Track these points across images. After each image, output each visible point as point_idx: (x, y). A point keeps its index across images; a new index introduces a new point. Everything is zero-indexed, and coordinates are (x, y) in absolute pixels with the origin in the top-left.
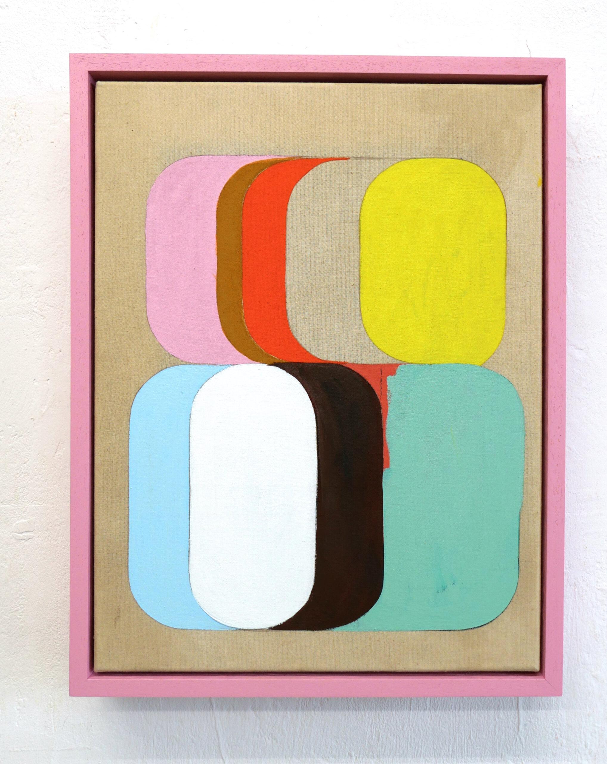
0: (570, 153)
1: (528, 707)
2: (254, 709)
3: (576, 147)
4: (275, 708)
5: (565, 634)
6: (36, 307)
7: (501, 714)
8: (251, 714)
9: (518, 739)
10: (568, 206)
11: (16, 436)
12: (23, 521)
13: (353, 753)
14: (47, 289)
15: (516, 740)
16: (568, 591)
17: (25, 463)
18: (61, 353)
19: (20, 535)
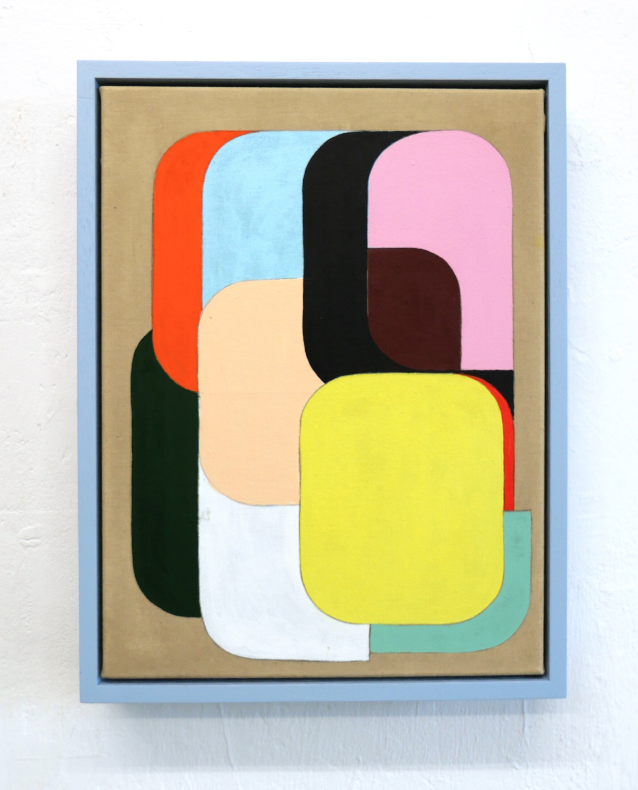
0: (572, 156)
1: (533, 711)
2: (262, 715)
3: (578, 151)
4: (283, 714)
5: (568, 636)
6: (42, 311)
7: (506, 717)
8: (260, 721)
9: (523, 742)
10: (570, 209)
11: (23, 442)
12: (30, 527)
13: (361, 758)
14: (53, 294)
15: (521, 742)
16: (571, 593)
17: (32, 469)
18: (67, 358)
19: (27, 542)
